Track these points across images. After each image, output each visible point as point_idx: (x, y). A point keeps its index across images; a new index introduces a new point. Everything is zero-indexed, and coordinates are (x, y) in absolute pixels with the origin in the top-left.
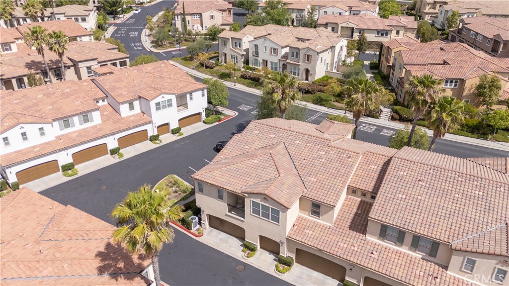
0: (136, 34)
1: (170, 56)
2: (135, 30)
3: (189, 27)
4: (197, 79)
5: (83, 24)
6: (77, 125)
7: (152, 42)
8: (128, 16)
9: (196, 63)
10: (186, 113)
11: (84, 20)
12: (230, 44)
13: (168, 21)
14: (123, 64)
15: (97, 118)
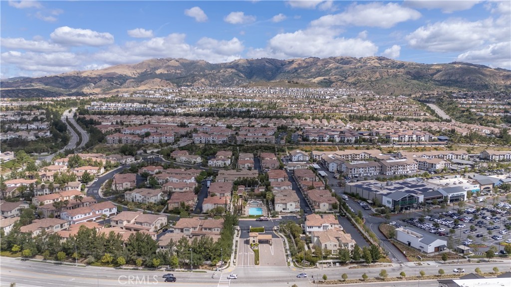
0: (96, 191)
1: (109, 199)
2: (96, 190)
3: (118, 188)
4: (115, 205)
5: (77, 189)
6: (88, 215)
7: (103, 194)
8: (92, 182)
9: (118, 201)
10: (111, 213)
11: (77, 188)
12: (128, 195)
13: (110, 185)
14: (95, 203)
15: (91, 214)
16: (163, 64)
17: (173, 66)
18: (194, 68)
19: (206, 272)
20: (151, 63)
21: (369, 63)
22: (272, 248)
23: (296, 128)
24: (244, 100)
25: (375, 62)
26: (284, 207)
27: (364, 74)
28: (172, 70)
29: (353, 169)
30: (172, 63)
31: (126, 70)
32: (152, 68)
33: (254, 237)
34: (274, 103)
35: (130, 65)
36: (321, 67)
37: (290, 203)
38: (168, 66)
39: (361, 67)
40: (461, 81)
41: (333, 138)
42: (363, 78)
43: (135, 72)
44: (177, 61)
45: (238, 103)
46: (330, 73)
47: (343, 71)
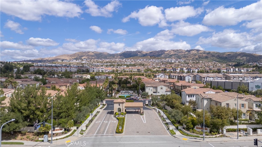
16: (86, 54)
17: (90, 55)
18: (102, 56)
19: (23, 144)
20: (80, 54)
21: (191, 52)
22: (143, 117)
23: (157, 70)
24: (126, 63)
25: (195, 52)
26: (155, 91)
27: (190, 56)
28: (90, 57)
29: (206, 78)
30: (90, 54)
31: (67, 57)
32: (80, 56)
33: (119, 103)
34: (143, 64)
35: (69, 55)
36: (167, 54)
37: (160, 87)
38: (88, 55)
39: (188, 54)
40: (242, 60)
41: (183, 70)
42: (189, 58)
43: (71, 58)
44: (93, 53)
45: (122, 64)
46: (171, 57)
47: (179, 56)
